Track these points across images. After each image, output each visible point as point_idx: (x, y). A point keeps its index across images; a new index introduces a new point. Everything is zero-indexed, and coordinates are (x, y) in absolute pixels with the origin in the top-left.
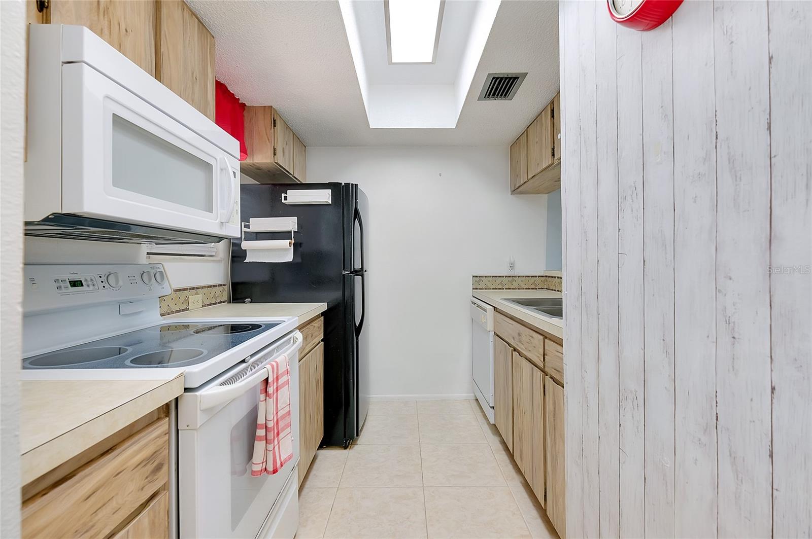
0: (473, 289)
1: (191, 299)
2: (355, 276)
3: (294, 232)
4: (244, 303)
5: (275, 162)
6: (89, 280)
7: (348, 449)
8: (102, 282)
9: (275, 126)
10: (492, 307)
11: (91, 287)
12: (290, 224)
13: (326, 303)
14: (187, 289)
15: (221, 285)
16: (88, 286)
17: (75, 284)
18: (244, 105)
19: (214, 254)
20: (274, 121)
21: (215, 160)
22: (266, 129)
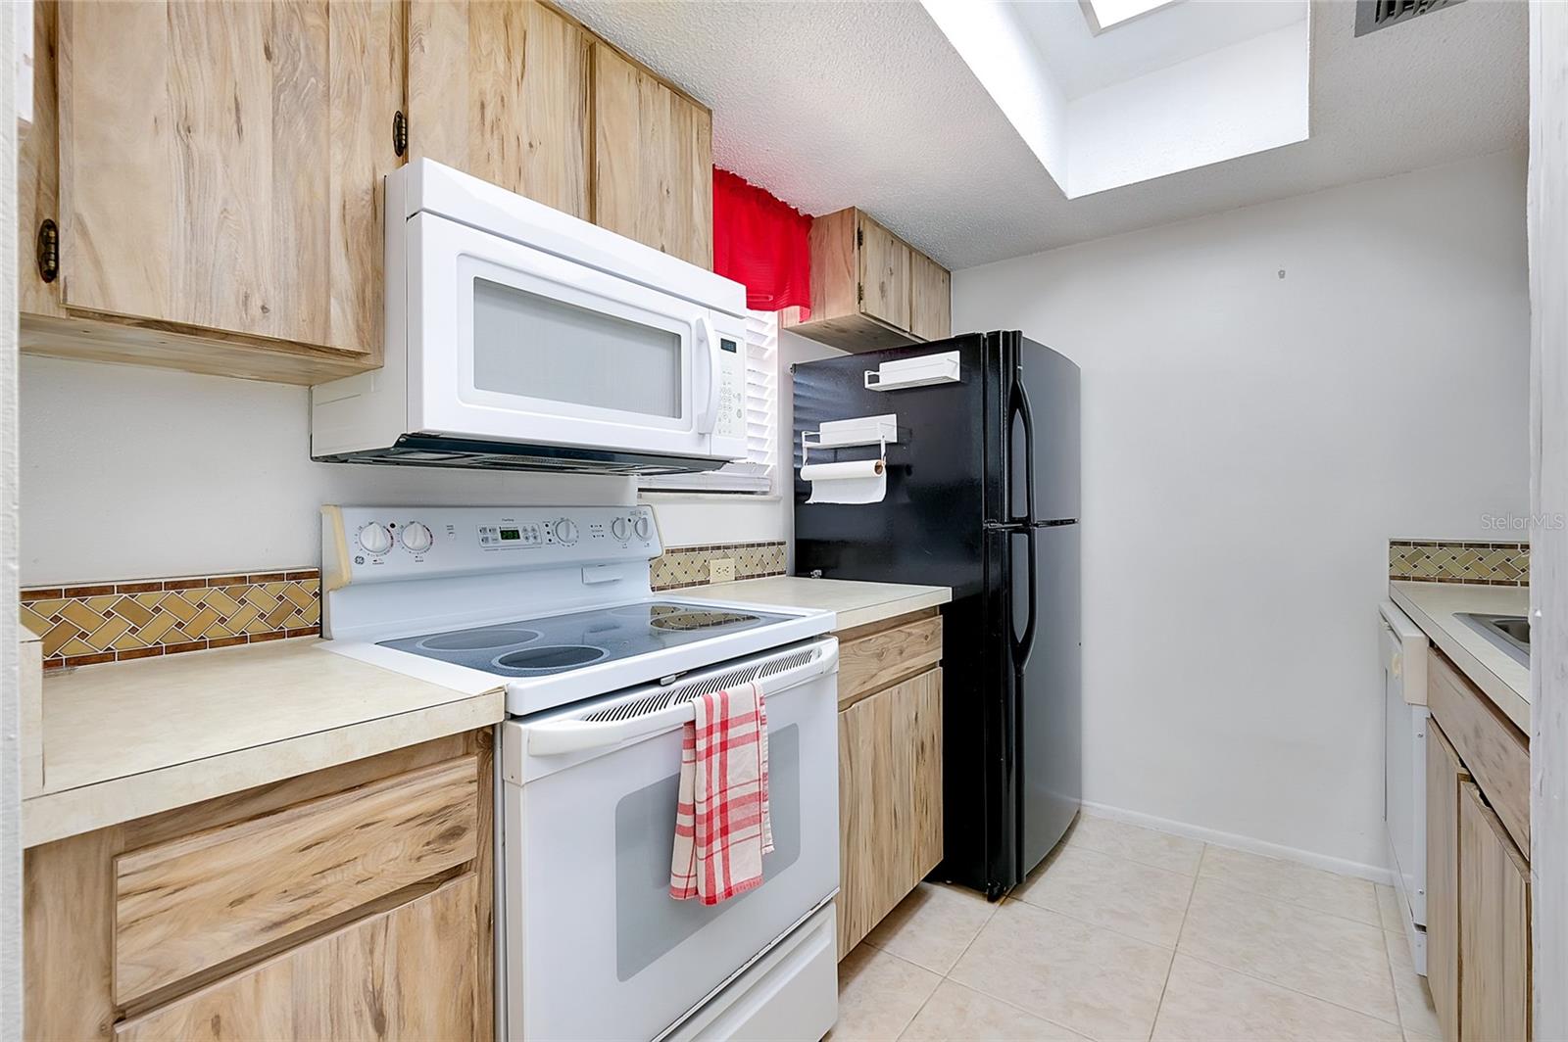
0: (1392, 578)
1: (714, 565)
2: (1013, 535)
3: (888, 445)
4: (810, 576)
5: (862, 313)
6: (529, 529)
7: (997, 904)
8: (548, 533)
9: (860, 244)
10: (1423, 635)
11: (532, 540)
12: (883, 429)
13: (951, 589)
14: (707, 549)
15: (774, 544)
16: (527, 538)
17: (510, 535)
18: (809, 218)
19: (768, 490)
20: (860, 234)
21: (686, 326)
22: (845, 255)
